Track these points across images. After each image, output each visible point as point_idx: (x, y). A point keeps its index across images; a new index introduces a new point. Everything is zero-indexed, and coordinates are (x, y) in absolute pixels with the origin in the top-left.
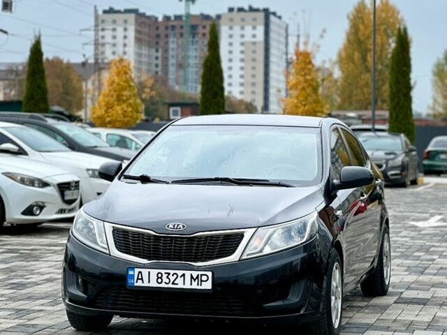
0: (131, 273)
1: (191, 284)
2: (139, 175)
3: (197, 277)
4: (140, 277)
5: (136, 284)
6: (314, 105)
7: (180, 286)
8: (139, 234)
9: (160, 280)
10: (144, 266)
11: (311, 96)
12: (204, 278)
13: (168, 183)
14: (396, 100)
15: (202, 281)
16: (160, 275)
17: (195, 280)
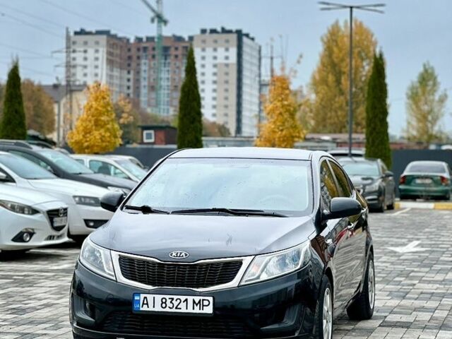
0: (137, 298)
1: (194, 309)
2: (140, 206)
3: (199, 302)
4: (145, 302)
5: (141, 309)
6: (291, 131)
7: (184, 310)
8: (144, 261)
9: (164, 305)
10: (149, 292)
11: (288, 121)
12: (206, 303)
13: (168, 214)
14: (372, 125)
15: (203, 306)
16: (164, 301)
17: (197, 305)
